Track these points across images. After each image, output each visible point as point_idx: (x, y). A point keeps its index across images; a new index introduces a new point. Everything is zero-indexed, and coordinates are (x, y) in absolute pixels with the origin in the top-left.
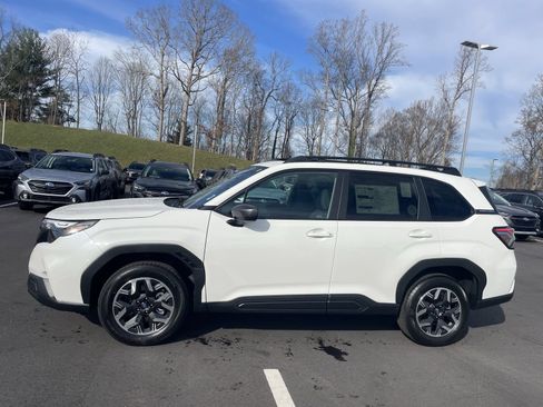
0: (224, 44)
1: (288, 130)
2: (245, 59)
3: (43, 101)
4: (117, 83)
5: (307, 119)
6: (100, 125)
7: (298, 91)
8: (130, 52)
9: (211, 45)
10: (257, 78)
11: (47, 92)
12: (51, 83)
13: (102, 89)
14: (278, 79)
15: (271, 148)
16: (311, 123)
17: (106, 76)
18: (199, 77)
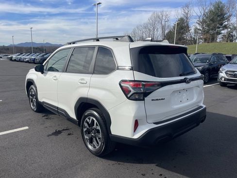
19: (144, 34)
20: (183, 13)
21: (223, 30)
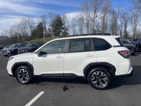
0: (103, 6)
1: (126, 26)
2: (109, 9)
3: (62, 31)
4: (77, 23)
5: (132, 22)
6: (74, 34)
7: (128, 14)
8: (79, 15)
9: (99, 7)
10: (114, 13)
11: (63, 29)
12: (63, 26)
13: (74, 25)
14: (120, 12)
15: (120, 32)
16: (133, 22)
17: (75, 22)
18: (96, 17)
19: (18, 31)
20: (42, 20)
21: (62, 30)
